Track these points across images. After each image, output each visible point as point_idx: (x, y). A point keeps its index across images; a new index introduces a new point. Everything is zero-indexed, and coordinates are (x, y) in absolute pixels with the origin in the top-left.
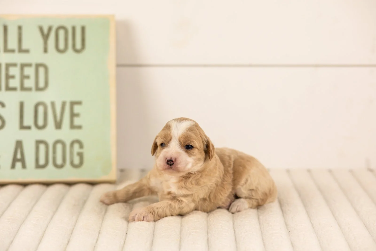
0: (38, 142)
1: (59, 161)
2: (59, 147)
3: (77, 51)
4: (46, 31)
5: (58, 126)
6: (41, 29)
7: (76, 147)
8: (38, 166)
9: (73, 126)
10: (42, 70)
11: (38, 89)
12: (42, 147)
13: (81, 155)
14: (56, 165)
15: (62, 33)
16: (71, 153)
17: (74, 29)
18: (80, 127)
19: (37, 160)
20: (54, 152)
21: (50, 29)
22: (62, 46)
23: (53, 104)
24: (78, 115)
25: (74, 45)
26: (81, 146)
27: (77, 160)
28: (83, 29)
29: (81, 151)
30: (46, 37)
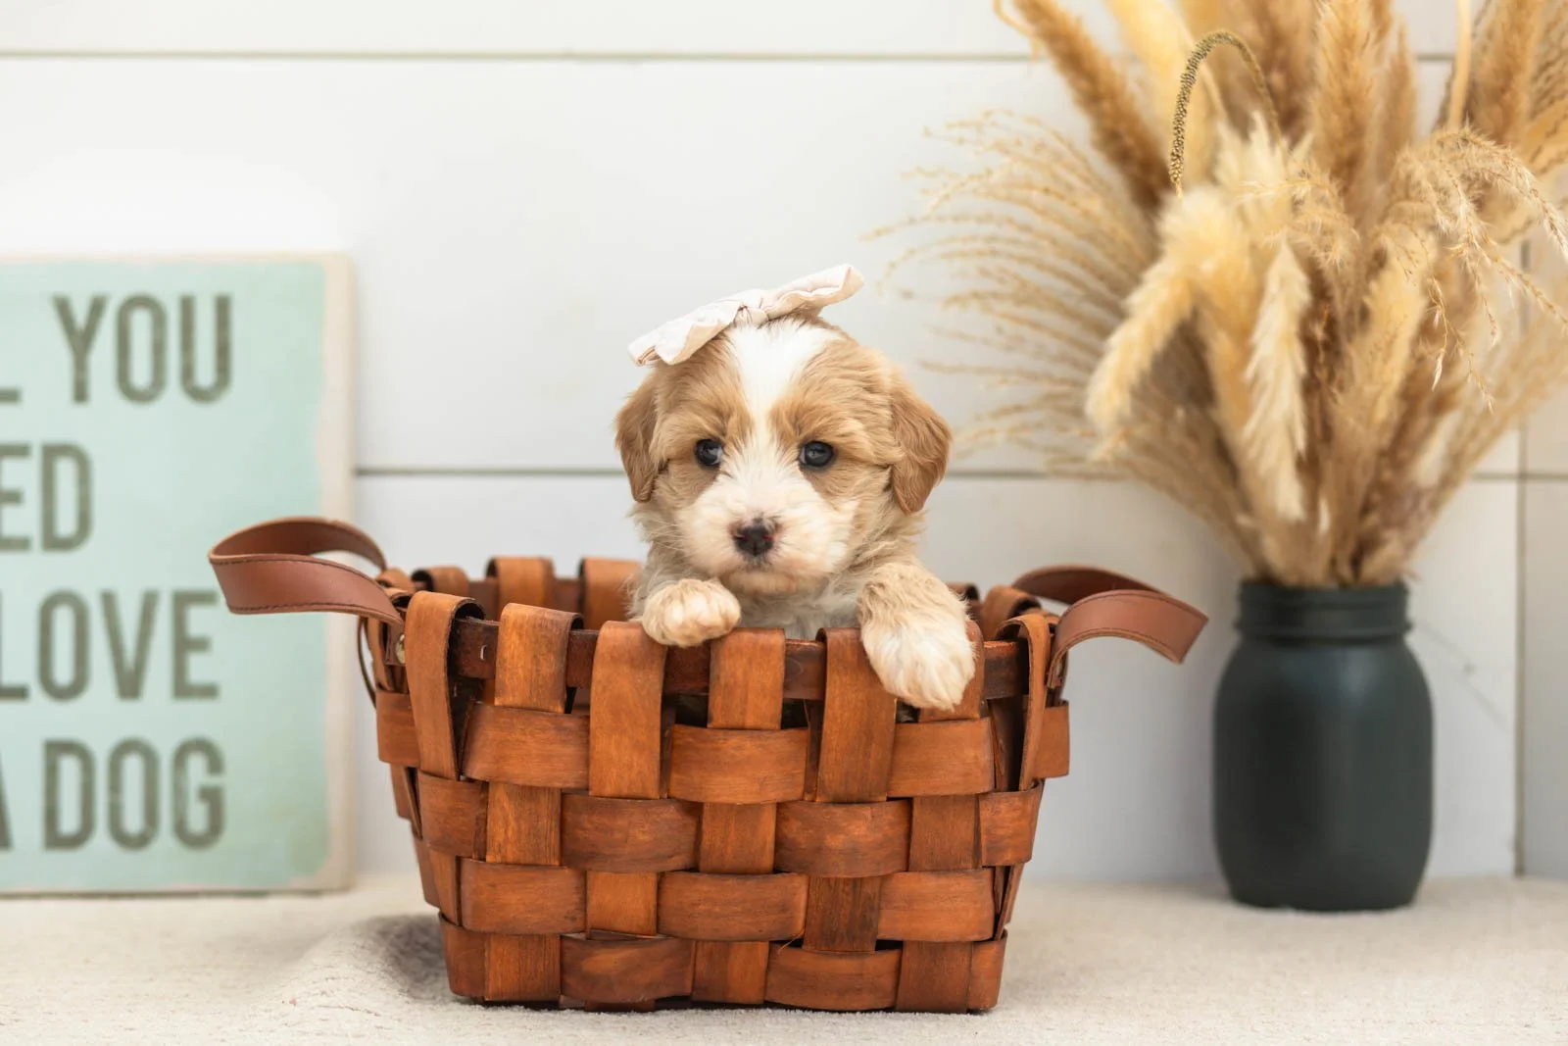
0: (56, 749)
1: (133, 822)
2: (133, 766)
3: (198, 395)
4: (80, 315)
5: (130, 685)
6: (63, 307)
7: (196, 765)
8: (55, 840)
9: (182, 689)
10: (66, 471)
11: (53, 542)
12: (69, 767)
13: (213, 798)
14: (121, 837)
15: (141, 323)
16: (179, 792)
17: (187, 306)
18: (209, 692)
19: (51, 815)
20: (115, 786)
21: (97, 307)
22: (141, 376)
23: (109, 600)
24: (202, 645)
25: (187, 372)
26: (215, 765)
27: (197, 818)
28: (223, 306)
29: (212, 781)
30: (80, 341)
